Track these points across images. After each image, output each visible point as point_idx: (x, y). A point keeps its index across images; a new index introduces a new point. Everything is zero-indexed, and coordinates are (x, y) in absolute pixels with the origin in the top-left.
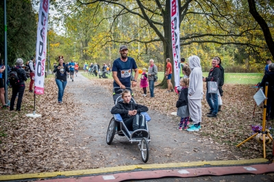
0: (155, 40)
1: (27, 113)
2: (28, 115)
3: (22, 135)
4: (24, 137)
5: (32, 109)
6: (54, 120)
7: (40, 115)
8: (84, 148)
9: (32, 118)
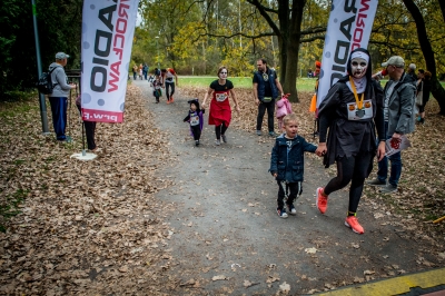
0: (267, 35)
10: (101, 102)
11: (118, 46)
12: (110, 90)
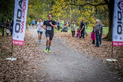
1: (7, 57)
2: (8, 59)
3: (3, 72)
4: (5, 73)
5: (11, 54)
6: (25, 62)
7: (15, 59)
8: (42, 80)
9: (10, 61)
10: (18, 37)
11: (23, 15)
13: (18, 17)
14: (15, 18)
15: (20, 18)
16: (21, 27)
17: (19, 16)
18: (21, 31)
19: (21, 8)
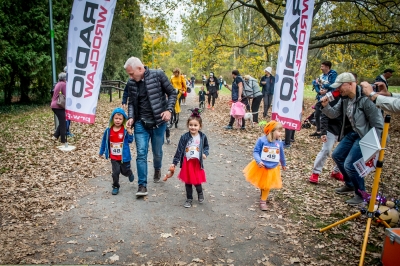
10: (79, 106)
11: (94, 60)
12: (85, 96)
13: (78, 64)
14: (70, 67)
15: (84, 66)
16: (86, 86)
17: (82, 61)
18: (85, 93)
19: (89, 44)
